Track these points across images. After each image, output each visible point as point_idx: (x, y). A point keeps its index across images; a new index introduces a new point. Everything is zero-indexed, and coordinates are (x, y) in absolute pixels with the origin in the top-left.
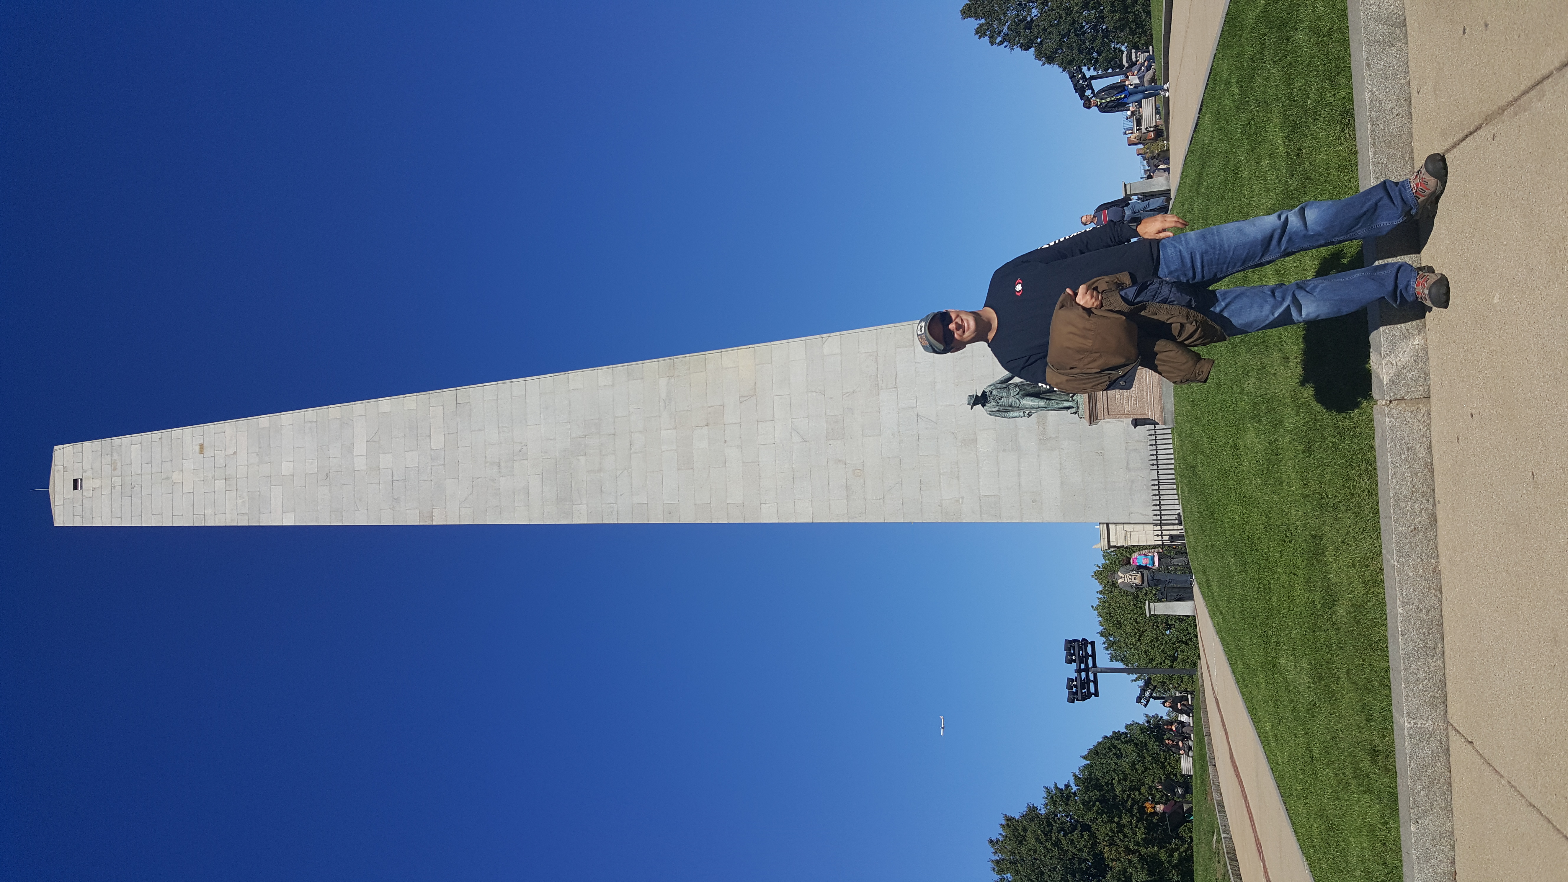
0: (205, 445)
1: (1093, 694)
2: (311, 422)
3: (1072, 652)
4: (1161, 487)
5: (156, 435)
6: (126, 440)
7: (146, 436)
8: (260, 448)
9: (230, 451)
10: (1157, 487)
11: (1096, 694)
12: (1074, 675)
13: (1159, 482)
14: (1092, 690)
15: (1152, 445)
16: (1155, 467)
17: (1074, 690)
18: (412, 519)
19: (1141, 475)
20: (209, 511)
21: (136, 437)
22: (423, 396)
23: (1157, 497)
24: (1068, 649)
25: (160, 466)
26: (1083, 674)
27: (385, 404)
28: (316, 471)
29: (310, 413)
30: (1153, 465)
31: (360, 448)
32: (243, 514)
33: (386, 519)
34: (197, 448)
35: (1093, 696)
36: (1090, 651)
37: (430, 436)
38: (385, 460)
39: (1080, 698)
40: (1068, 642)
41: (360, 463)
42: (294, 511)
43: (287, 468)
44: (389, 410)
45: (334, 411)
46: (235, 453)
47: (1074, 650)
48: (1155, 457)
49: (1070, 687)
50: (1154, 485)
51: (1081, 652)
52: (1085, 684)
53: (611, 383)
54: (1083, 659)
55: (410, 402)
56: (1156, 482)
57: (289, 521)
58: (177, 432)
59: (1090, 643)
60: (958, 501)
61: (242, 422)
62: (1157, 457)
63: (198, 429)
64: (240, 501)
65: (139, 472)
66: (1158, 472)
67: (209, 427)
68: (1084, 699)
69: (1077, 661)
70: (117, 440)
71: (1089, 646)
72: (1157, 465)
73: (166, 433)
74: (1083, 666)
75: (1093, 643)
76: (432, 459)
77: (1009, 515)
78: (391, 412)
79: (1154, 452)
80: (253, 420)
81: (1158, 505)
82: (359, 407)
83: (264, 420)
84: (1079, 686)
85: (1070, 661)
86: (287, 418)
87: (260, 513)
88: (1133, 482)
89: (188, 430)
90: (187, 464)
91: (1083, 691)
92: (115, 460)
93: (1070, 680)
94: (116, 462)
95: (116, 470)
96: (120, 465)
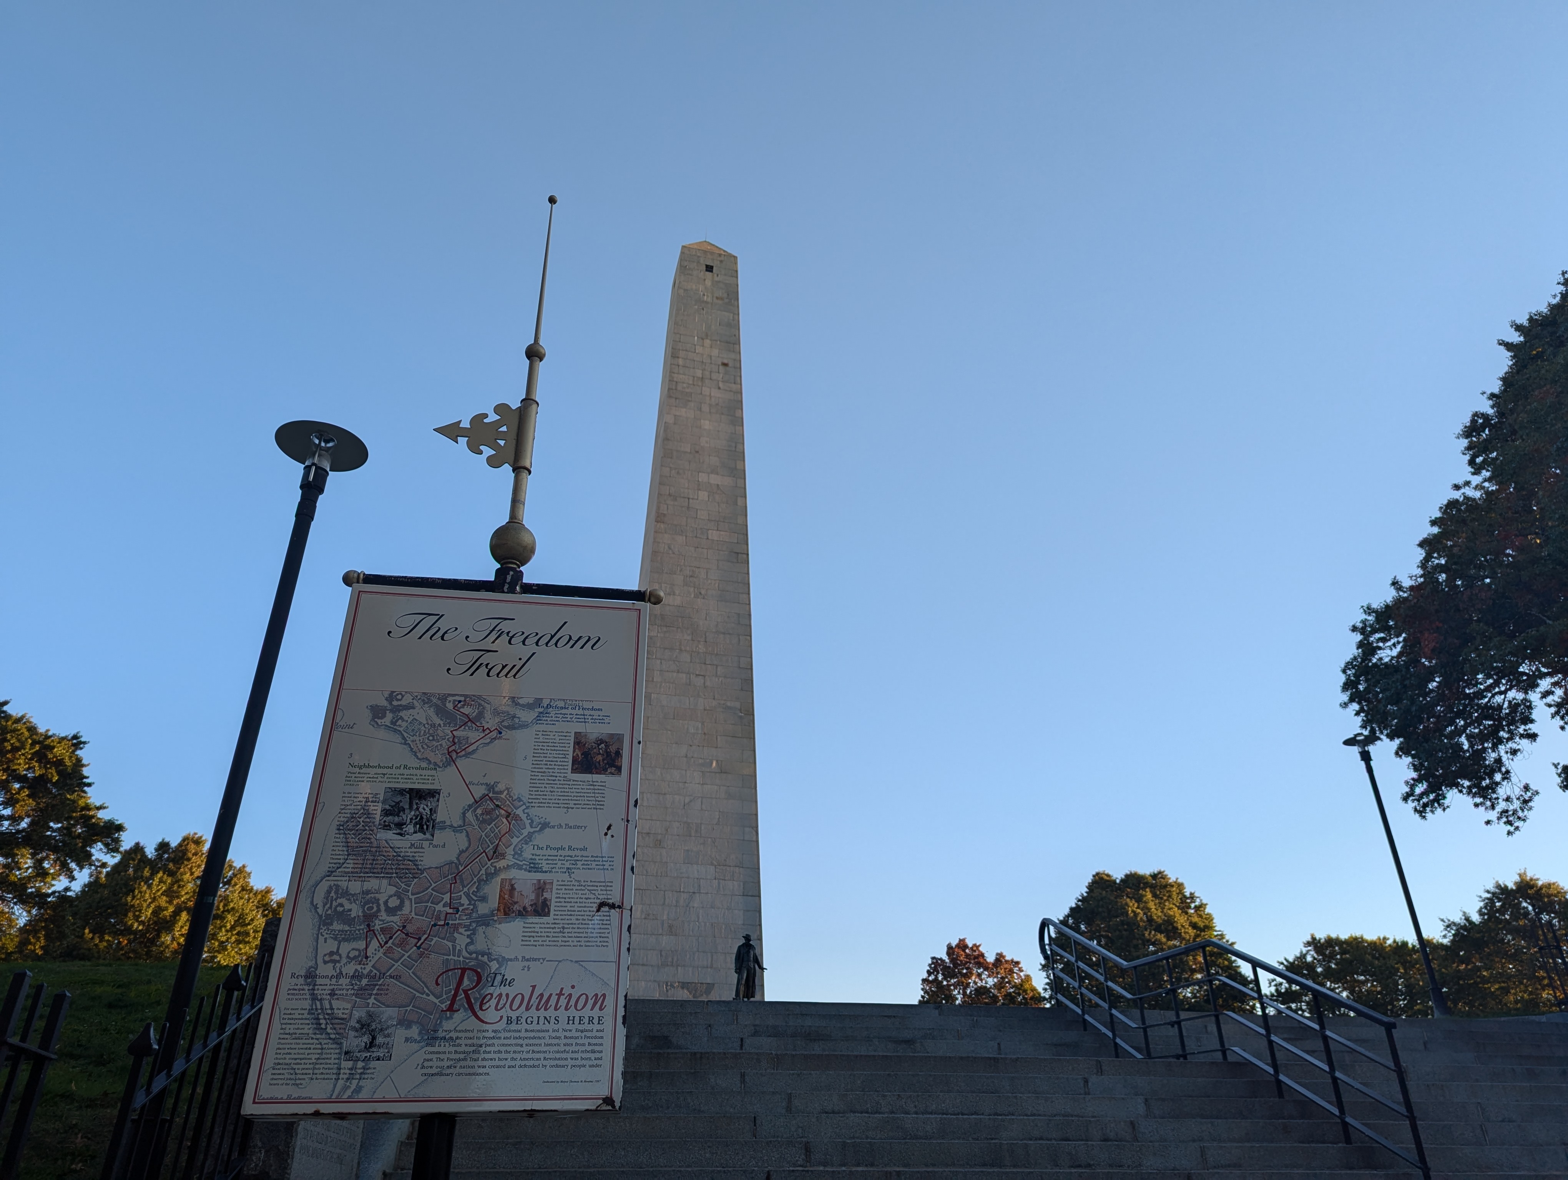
9: (721, 385)
28: (702, 445)
31: (715, 479)
38: (703, 495)
41: (703, 477)
42: (675, 424)
43: (706, 424)
46: (719, 388)
64: (685, 385)
76: (702, 529)
87: (676, 399)
94: (722, 299)
95: (717, 298)
96: (720, 302)
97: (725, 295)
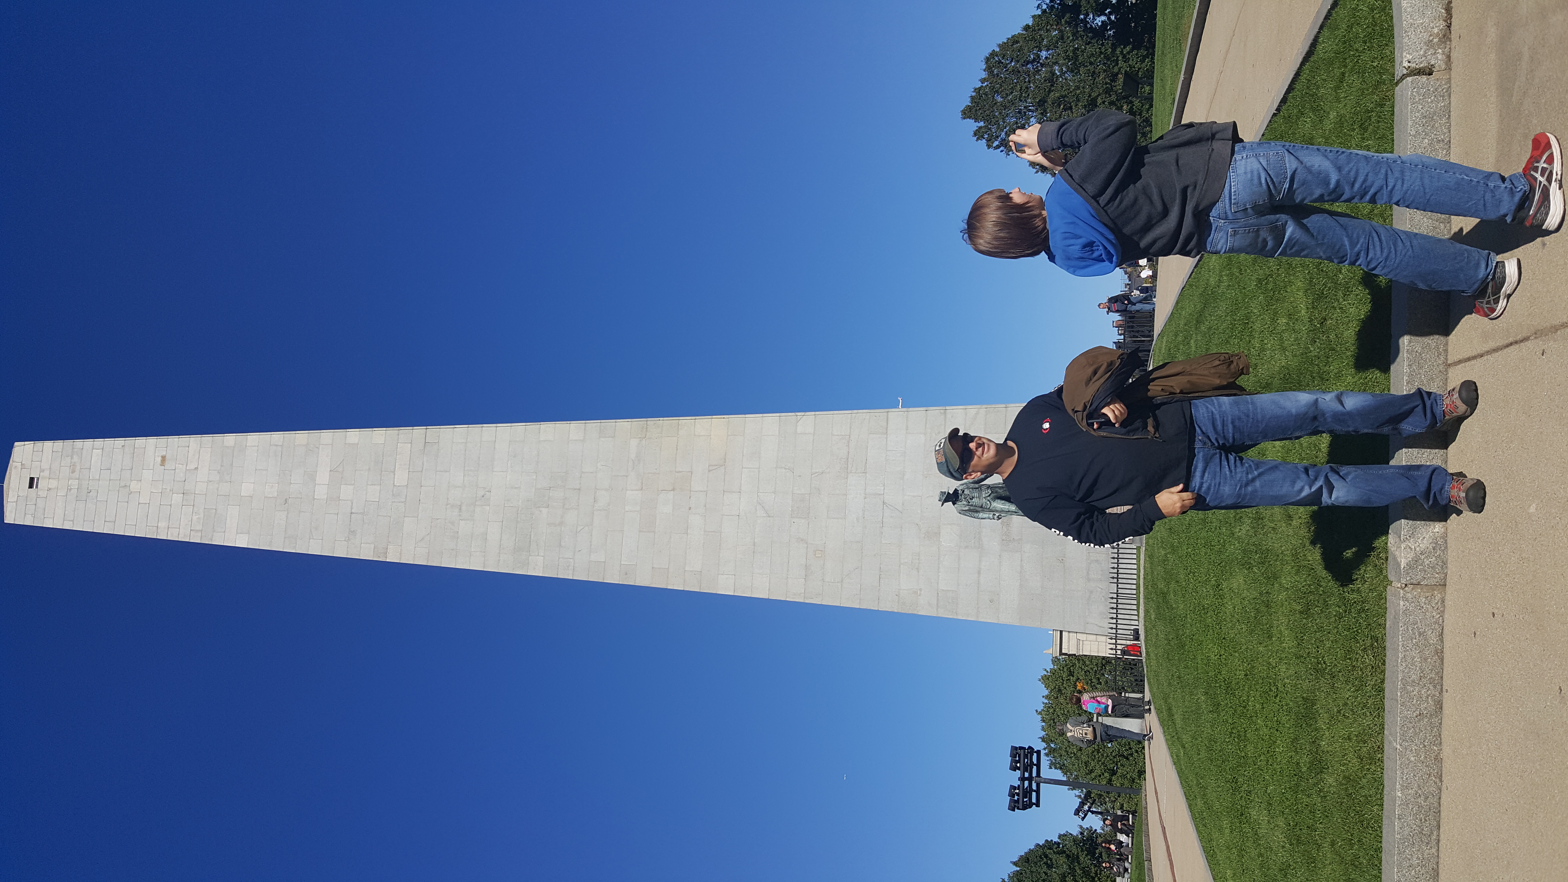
0: (167, 457)
1: (1034, 804)
2: (277, 445)
3: (1017, 759)
4: (1120, 601)
5: (119, 442)
6: (88, 443)
7: (109, 442)
8: (222, 466)
9: (192, 466)
10: (1115, 601)
11: (1038, 805)
12: (1017, 783)
13: (1117, 596)
14: (1034, 800)
15: (1114, 558)
16: (1115, 580)
17: (1016, 798)
18: (367, 554)
19: (1100, 587)
20: (163, 524)
21: (99, 442)
22: (392, 432)
23: (1115, 611)
24: (1013, 756)
25: (119, 473)
26: (1026, 783)
27: (353, 435)
28: (276, 495)
29: (277, 437)
30: (1113, 578)
31: (323, 477)
32: (197, 531)
33: (340, 552)
34: (159, 459)
35: (1034, 806)
36: (1035, 761)
37: (394, 472)
38: (346, 492)
39: (1021, 807)
40: (1014, 748)
41: (321, 492)
42: (249, 533)
43: (247, 489)
44: (356, 442)
45: (301, 437)
46: (196, 468)
47: (1019, 757)
48: (1115, 571)
49: (1012, 795)
50: (1112, 598)
51: (1026, 760)
52: (1027, 793)
53: (582, 439)
54: (1028, 768)
55: (379, 436)
56: (1115, 596)
57: (242, 542)
58: (140, 441)
59: (1036, 752)
60: (916, 593)
61: (207, 439)
62: (1118, 571)
63: (162, 441)
64: (195, 518)
65: (97, 477)
66: (1118, 586)
67: (174, 440)
68: (1024, 808)
69: (1022, 768)
70: (79, 443)
71: (1035, 754)
72: (1117, 578)
73: (130, 441)
74: (1027, 775)
75: (1038, 752)
76: (393, 495)
77: (966, 612)
78: (358, 444)
79: (1116, 566)
80: (218, 438)
81: (1115, 618)
82: (326, 436)
83: (230, 439)
84: (1021, 795)
85: (1014, 768)
86: (253, 439)
87: (214, 531)
88: (1091, 592)
89: (152, 441)
90: (147, 475)
91: (1025, 800)
92: (75, 462)
93: (1013, 788)
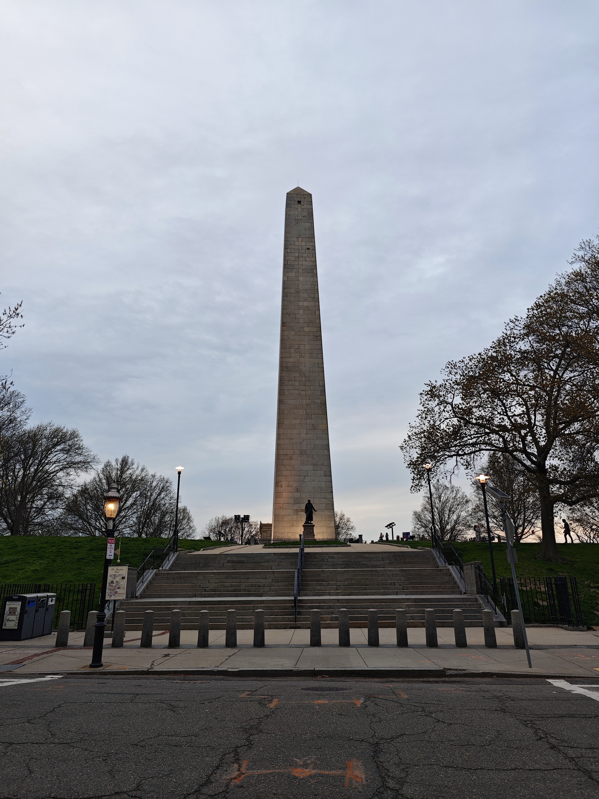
24: (247, 516)
28: (300, 288)
31: (306, 304)
34: (308, 247)
38: (301, 312)
41: (301, 304)
43: (301, 279)
46: (306, 261)
51: (246, 519)
64: (291, 261)
76: (301, 327)
85: (244, 516)
90: (304, 243)
93: (239, 516)
94: (306, 217)
95: (303, 217)
96: (305, 218)
97: (307, 215)
